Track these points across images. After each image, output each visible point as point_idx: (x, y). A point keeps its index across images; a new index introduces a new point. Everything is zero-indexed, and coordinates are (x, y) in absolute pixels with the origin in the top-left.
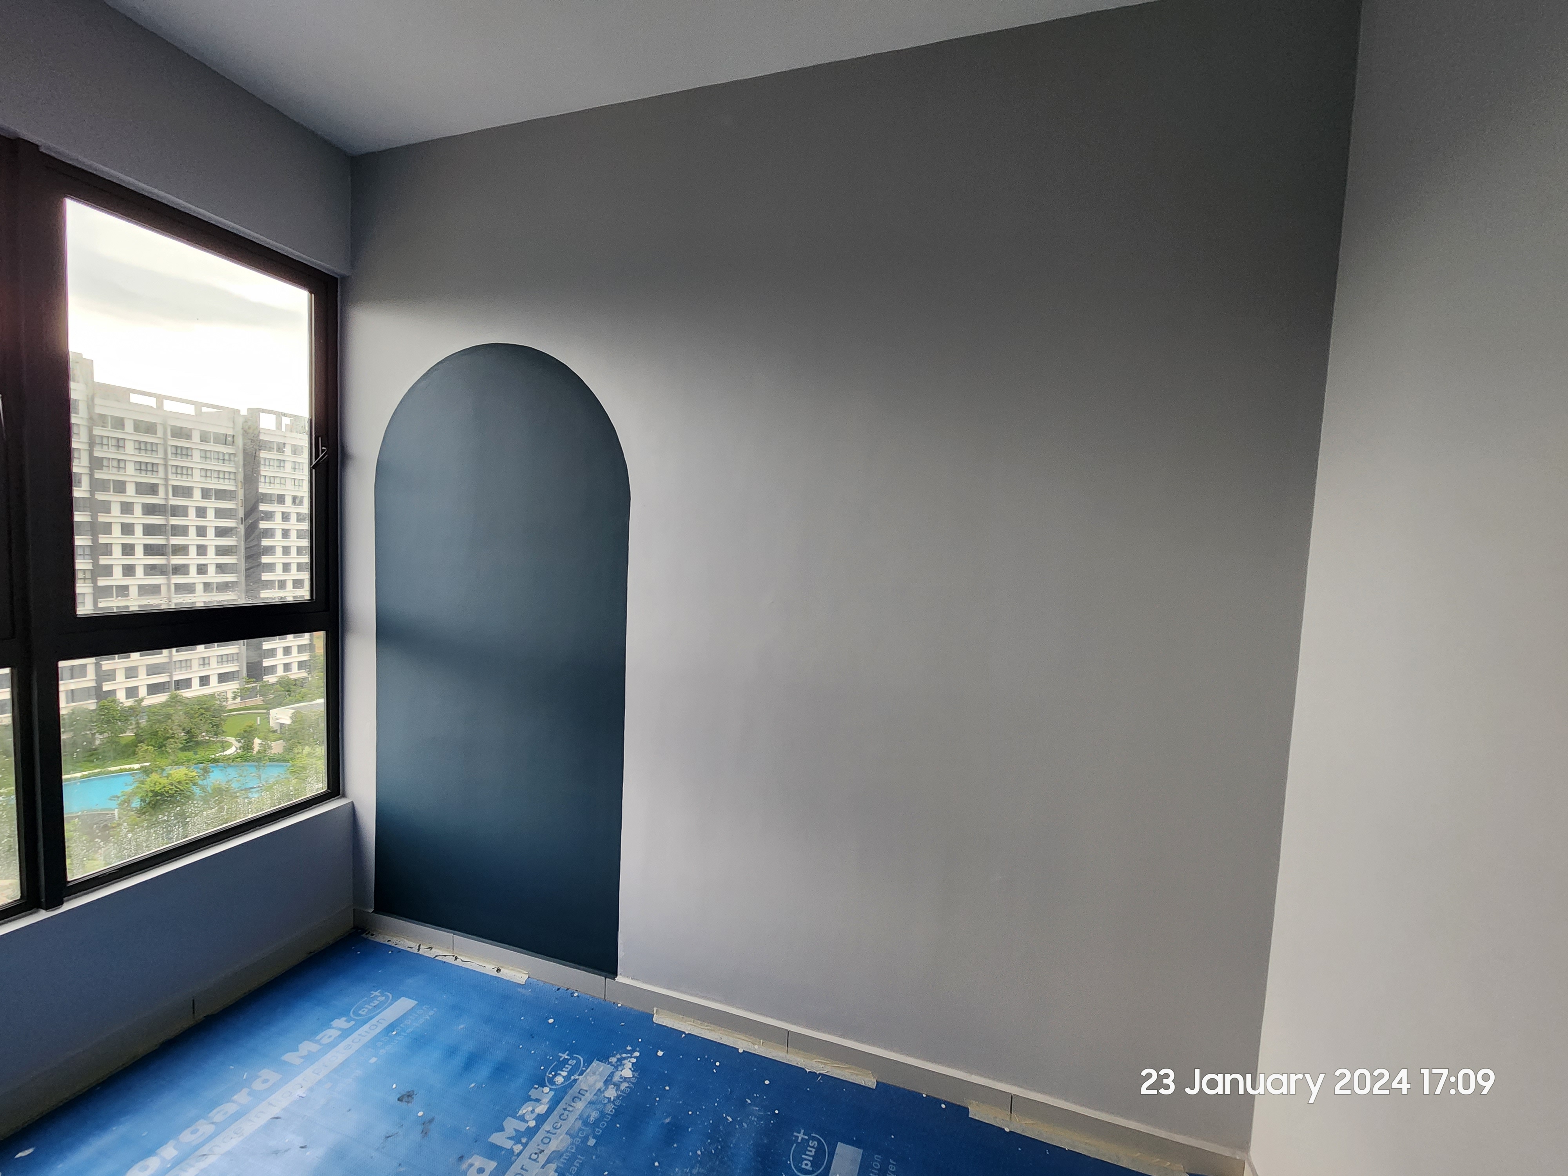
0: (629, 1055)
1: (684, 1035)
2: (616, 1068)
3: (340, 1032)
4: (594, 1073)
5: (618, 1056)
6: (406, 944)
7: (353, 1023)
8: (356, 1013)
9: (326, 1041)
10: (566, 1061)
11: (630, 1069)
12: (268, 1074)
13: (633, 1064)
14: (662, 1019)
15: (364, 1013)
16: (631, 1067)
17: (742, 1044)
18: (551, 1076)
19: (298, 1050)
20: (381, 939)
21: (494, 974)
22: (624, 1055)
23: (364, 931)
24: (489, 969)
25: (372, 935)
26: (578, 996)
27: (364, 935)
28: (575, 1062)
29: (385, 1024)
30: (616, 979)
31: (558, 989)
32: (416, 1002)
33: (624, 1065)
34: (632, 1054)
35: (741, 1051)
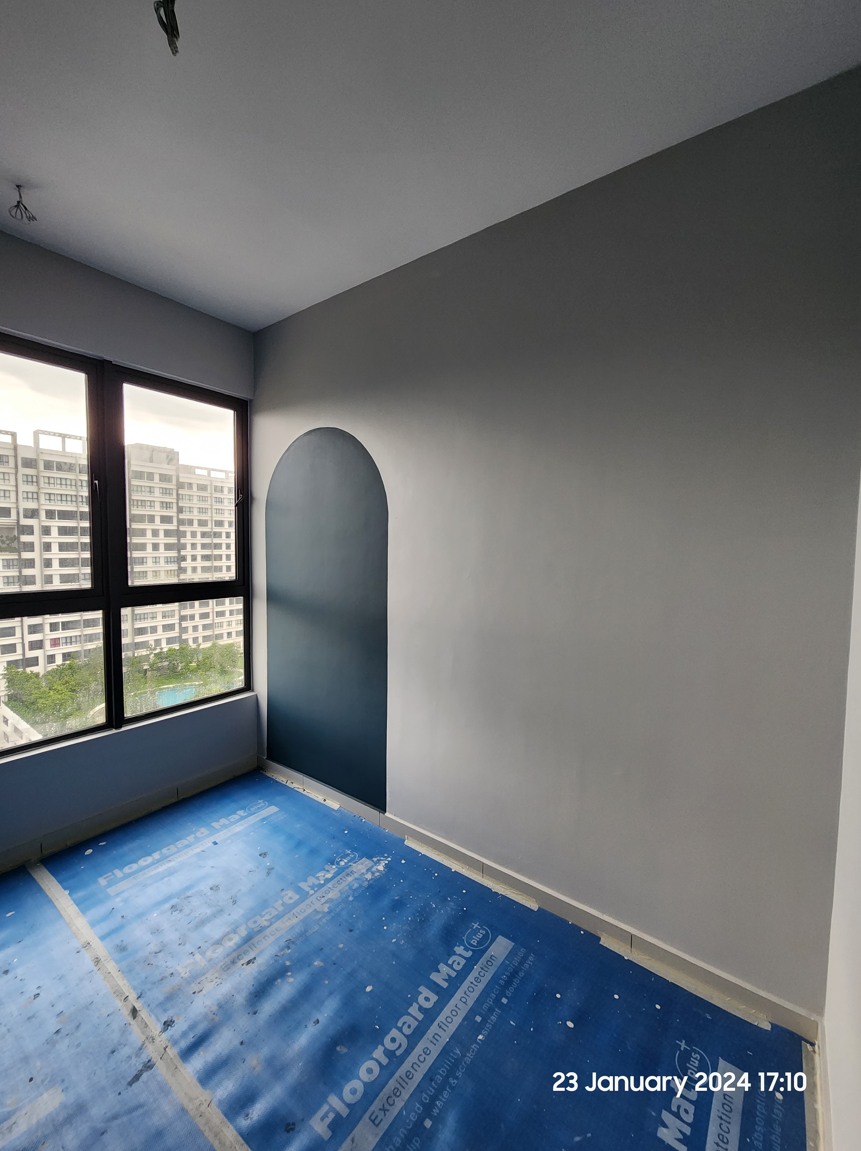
0: (385, 859)
1: (420, 855)
2: (376, 864)
3: (240, 817)
4: (362, 864)
5: (378, 858)
6: (281, 779)
7: (246, 814)
8: (249, 809)
9: (232, 820)
10: (348, 855)
11: (383, 866)
12: (203, 831)
13: (386, 864)
14: (410, 843)
15: (253, 810)
16: (384, 865)
17: (455, 866)
18: (338, 860)
19: (219, 822)
20: (269, 774)
21: (322, 802)
22: (382, 858)
23: (262, 769)
24: (320, 799)
25: (265, 772)
26: (365, 822)
27: (261, 771)
28: (353, 856)
29: (261, 817)
30: (385, 814)
31: (355, 816)
32: (279, 809)
33: (381, 863)
34: (387, 859)
35: (453, 870)
